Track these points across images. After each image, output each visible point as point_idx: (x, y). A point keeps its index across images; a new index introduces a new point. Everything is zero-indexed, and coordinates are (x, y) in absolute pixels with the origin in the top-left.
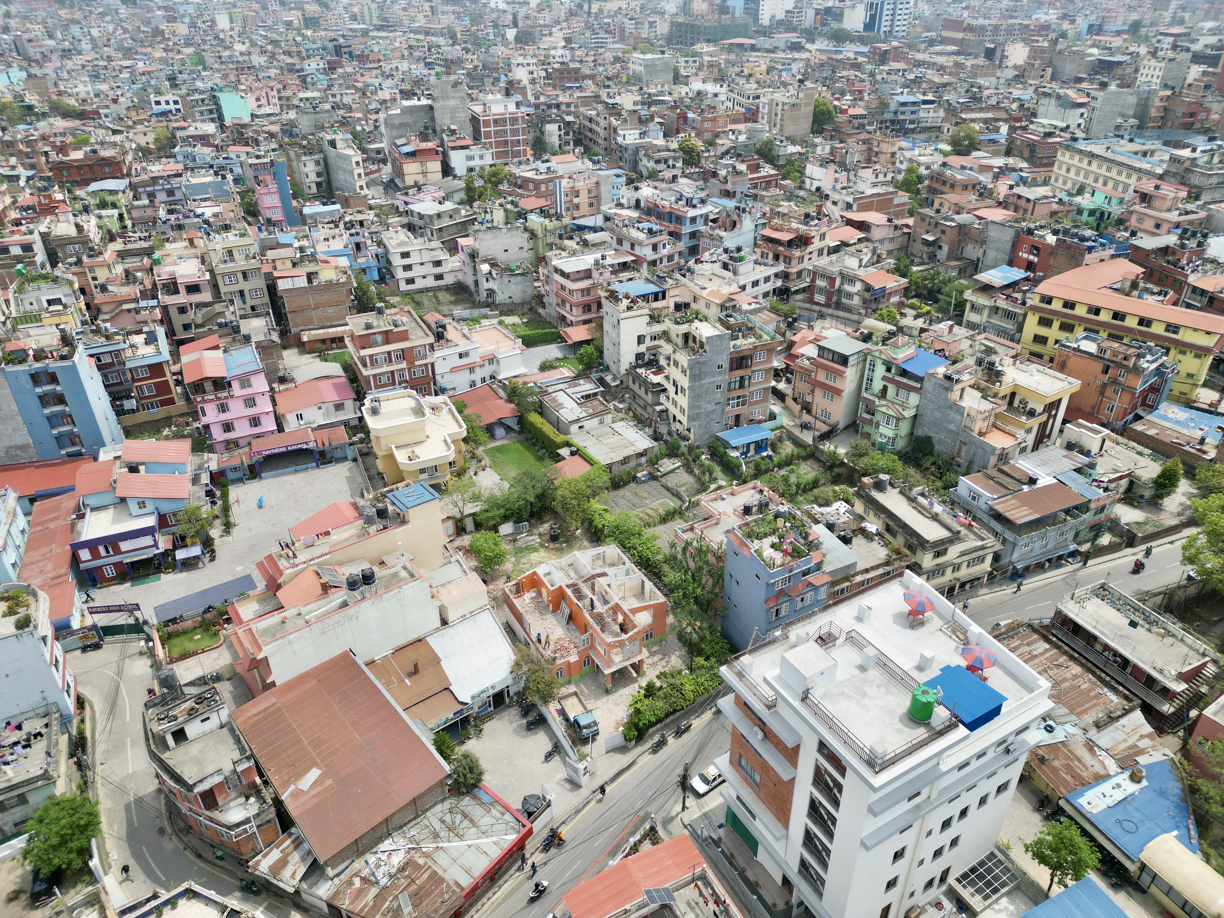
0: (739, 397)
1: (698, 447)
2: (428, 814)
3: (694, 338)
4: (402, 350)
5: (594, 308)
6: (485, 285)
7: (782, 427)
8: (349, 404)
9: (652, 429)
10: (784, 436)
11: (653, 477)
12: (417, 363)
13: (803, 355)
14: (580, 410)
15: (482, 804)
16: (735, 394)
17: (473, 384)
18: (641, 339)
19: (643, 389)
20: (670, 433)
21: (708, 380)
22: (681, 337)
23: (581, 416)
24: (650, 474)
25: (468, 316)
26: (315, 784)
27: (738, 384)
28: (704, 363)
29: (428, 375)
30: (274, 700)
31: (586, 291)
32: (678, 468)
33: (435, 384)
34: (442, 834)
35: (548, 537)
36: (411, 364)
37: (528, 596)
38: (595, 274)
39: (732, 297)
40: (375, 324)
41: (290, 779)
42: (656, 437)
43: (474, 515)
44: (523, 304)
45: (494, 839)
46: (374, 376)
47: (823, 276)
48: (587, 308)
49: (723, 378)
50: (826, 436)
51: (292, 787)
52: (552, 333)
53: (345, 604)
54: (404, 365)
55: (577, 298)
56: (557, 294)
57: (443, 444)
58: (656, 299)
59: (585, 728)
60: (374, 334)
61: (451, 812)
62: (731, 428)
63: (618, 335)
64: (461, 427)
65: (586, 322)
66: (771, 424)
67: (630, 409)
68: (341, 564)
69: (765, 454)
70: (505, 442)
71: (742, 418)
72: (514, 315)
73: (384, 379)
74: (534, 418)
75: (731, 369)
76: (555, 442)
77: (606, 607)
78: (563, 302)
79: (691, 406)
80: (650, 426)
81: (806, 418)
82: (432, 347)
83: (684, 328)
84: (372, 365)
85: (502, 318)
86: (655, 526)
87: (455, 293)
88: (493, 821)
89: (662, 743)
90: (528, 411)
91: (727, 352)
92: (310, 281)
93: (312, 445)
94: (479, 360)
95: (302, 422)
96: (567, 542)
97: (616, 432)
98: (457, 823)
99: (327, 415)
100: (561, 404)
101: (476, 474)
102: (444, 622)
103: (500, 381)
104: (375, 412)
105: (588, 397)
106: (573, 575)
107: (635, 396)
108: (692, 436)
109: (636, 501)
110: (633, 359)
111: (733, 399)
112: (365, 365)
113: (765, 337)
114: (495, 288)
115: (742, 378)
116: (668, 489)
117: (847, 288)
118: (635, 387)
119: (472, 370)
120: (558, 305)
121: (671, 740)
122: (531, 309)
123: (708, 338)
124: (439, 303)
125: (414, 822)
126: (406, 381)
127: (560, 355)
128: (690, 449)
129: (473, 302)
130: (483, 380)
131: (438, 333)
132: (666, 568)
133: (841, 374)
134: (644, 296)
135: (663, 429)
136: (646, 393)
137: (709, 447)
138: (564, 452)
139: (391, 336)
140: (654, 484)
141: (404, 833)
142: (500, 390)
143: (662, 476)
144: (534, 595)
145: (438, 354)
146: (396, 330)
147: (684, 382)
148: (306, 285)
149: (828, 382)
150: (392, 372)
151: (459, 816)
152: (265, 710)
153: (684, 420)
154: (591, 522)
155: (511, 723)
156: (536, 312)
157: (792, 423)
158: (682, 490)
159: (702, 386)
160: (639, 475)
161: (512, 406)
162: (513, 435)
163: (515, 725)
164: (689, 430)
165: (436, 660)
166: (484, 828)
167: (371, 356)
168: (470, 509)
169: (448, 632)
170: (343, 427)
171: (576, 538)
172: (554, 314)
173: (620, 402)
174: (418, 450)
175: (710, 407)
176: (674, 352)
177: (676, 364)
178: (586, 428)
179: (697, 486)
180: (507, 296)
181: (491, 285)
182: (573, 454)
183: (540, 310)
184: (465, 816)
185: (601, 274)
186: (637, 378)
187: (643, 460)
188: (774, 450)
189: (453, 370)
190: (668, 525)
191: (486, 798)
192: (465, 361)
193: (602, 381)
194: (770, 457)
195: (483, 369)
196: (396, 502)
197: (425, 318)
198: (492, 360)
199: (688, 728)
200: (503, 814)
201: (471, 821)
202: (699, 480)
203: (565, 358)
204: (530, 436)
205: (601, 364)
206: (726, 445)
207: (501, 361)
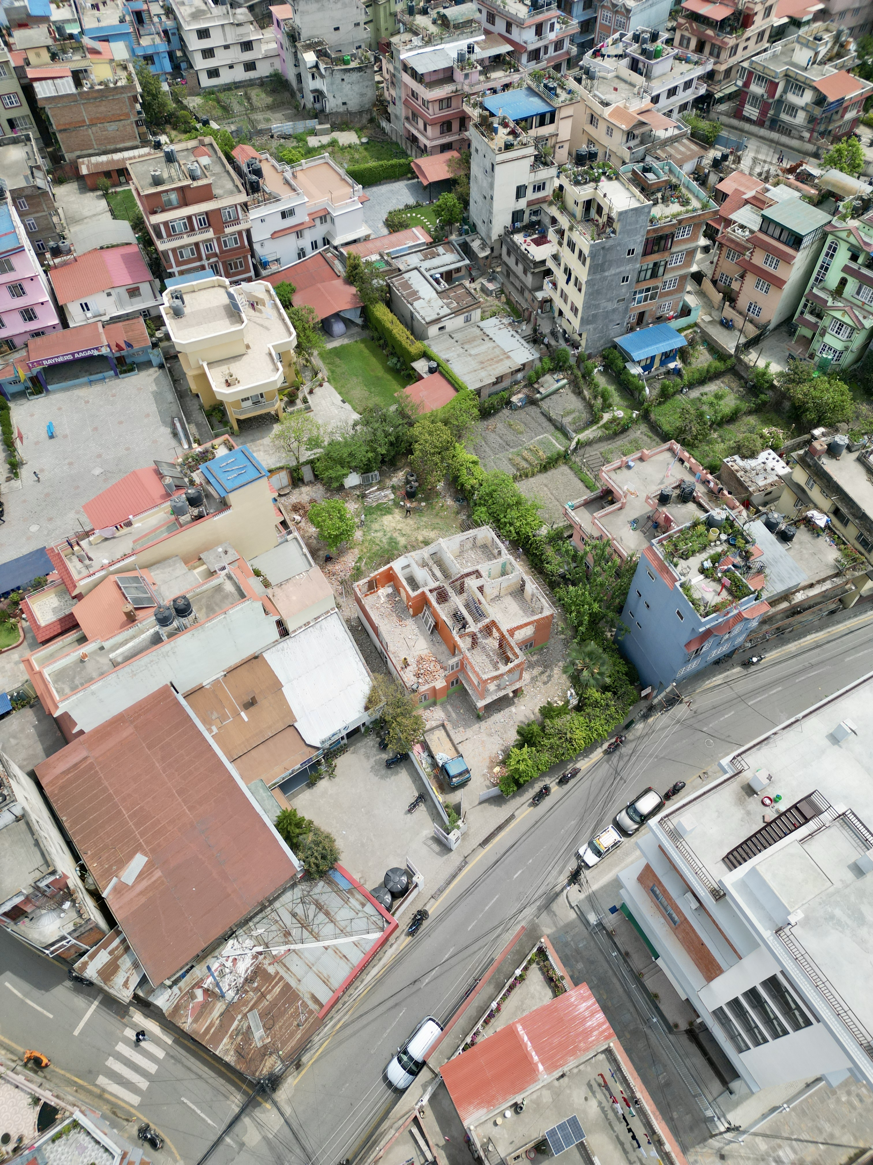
0: (648, 290)
1: (590, 357)
2: (277, 904)
3: (600, 210)
4: (207, 213)
5: (455, 126)
6: (311, 84)
7: (696, 325)
8: (145, 288)
9: (531, 326)
10: (697, 338)
11: (532, 402)
12: (228, 230)
13: (735, 222)
14: (440, 302)
15: (338, 892)
16: (645, 286)
17: (302, 253)
18: (520, 191)
19: (520, 267)
20: (553, 333)
21: (613, 271)
22: (580, 206)
23: (442, 314)
24: (527, 396)
25: (290, 131)
26: (141, 876)
27: (649, 272)
28: (611, 248)
29: (243, 246)
30: (84, 754)
31: (445, 102)
32: (563, 387)
33: (253, 256)
34: (294, 932)
35: (403, 492)
36: (219, 231)
37: (384, 591)
38: (459, 75)
39: (642, 118)
40: (165, 176)
41: (111, 867)
42: (535, 339)
43: (311, 462)
44: (361, 113)
45: (354, 938)
46: (174, 250)
47: (761, 78)
48: (446, 126)
49: (631, 268)
50: (753, 343)
51: (115, 880)
52: (401, 165)
53: (157, 640)
54: (210, 234)
55: (433, 112)
56: (406, 103)
57: (268, 359)
58: (542, 123)
59: (455, 777)
60: (166, 191)
61: (303, 903)
62: (632, 329)
63: (492, 186)
64: (290, 334)
65: (445, 148)
66: (683, 322)
67: (502, 291)
68: (149, 566)
69: (672, 365)
70: (346, 341)
71: (646, 316)
72: (349, 129)
73: (187, 254)
74: (381, 311)
75: (645, 254)
76: (409, 353)
77: (480, 625)
78: (415, 116)
79: (587, 306)
80: (528, 321)
81: (729, 312)
82: (245, 206)
83: (585, 192)
84: (169, 235)
85: (336, 135)
86: (533, 475)
87: (273, 91)
88: (352, 914)
89: (545, 791)
90: (374, 301)
91: (643, 232)
92: (78, 83)
93: (105, 351)
94: (307, 219)
95: (89, 314)
96: (426, 499)
97: (486, 336)
98: (311, 917)
99: (120, 303)
100: (415, 293)
101: (311, 392)
102: (284, 632)
103: (336, 248)
104: (177, 313)
105: (448, 276)
106: (438, 574)
107: (509, 273)
108: (583, 343)
109: (510, 437)
110: (507, 220)
111: (641, 292)
112: (159, 236)
113: (695, 204)
114: (325, 89)
115: (655, 264)
116: (550, 420)
117: (792, 98)
118: (511, 261)
119: (299, 234)
120: (407, 118)
121: (554, 788)
122: (372, 120)
123: (620, 214)
124: (253, 109)
125: (260, 916)
126: (215, 255)
127: (411, 201)
128: (580, 359)
129: (296, 107)
130: (314, 245)
131: (251, 183)
132: (549, 552)
133: (788, 260)
134: (525, 119)
135: (545, 328)
136: (525, 272)
137: (605, 358)
138: (421, 366)
139: (188, 194)
140: (533, 410)
141: (251, 930)
142: (337, 262)
143: (542, 399)
144: (390, 590)
145: (254, 214)
146: (195, 184)
147: (581, 272)
148: (74, 90)
149: (766, 267)
150: (197, 244)
151: (313, 907)
152: (75, 766)
153: (576, 323)
154: (456, 478)
155: (368, 758)
156: (379, 126)
157: (707, 318)
158: (567, 421)
159: (605, 278)
160: (514, 399)
161: (353, 290)
162: (356, 330)
163: (372, 760)
164: (580, 335)
165: (276, 686)
166: (343, 924)
167: (166, 224)
168: (306, 455)
169: (288, 643)
170: (142, 320)
171: (438, 494)
172: (402, 132)
173: (490, 281)
174: (236, 369)
175: (610, 306)
176: (571, 229)
177: (572, 245)
178: (448, 329)
179: (585, 416)
180: (340, 102)
181: (318, 84)
182: (431, 371)
183: (384, 124)
184: (320, 907)
185: (467, 76)
186: (513, 249)
187: (520, 376)
188: (684, 360)
189: (275, 235)
190: (550, 473)
191: (343, 884)
192: (290, 222)
193: (466, 250)
194: (677, 372)
195: (313, 230)
196: (212, 480)
197: (234, 153)
198: (325, 217)
199: (575, 773)
200: (363, 905)
201: (327, 914)
202: (590, 406)
203: (418, 205)
204: (376, 335)
205: (465, 220)
206: (626, 357)
207: (336, 220)
